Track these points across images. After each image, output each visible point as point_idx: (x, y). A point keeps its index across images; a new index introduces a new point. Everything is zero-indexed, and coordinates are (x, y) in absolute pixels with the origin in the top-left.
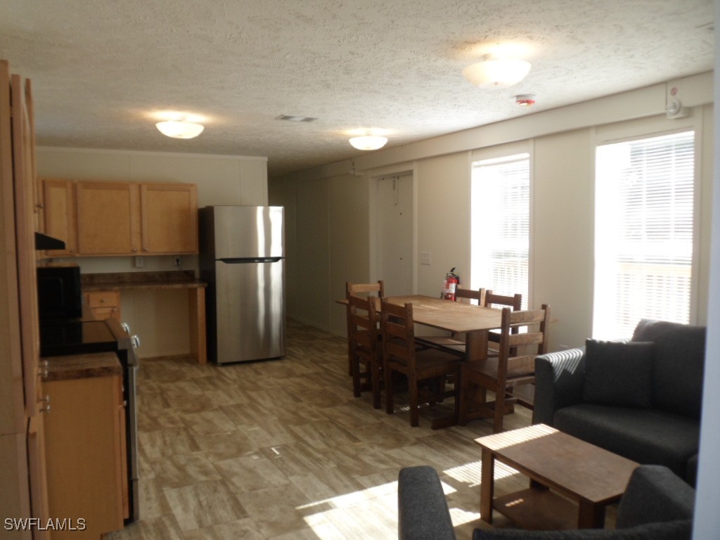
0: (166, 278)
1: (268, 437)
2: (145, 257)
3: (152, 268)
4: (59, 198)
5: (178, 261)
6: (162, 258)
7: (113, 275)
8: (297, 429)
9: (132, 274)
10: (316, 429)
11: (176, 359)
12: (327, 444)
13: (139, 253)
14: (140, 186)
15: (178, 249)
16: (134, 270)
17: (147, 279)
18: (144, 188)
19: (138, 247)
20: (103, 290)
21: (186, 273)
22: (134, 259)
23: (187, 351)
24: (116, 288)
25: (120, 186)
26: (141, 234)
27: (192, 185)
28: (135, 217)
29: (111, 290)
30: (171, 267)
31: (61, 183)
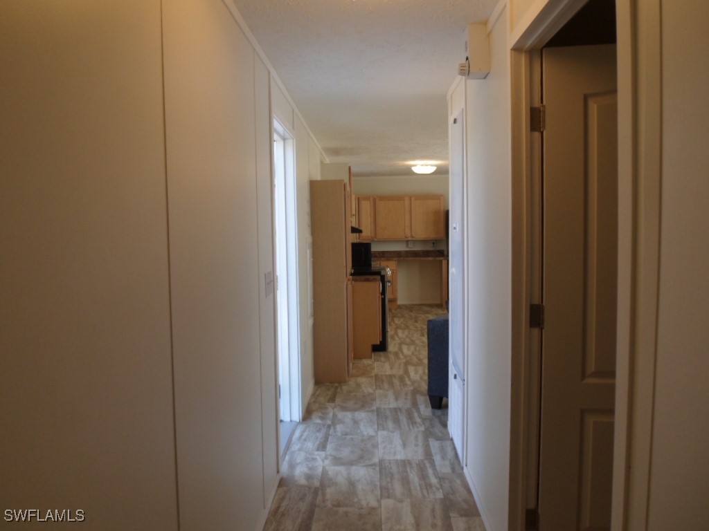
0: (426, 254)
2: (414, 241)
3: (418, 248)
4: (366, 206)
5: (433, 243)
6: (424, 242)
7: (394, 252)
9: (406, 251)
11: (431, 306)
13: (410, 239)
14: (411, 198)
15: (432, 236)
16: (407, 249)
17: (415, 254)
18: (413, 199)
19: (409, 235)
20: (388, 260)
21: (439, 251)
22: (407, 242)
23: (438, 302)
24: (395, 259)
25: (399, 198)
26: (411, 227)
27: (442, 195)
28: (407, 217)
29: (392, 260)
30: (429, 248)
31: (367, 198)
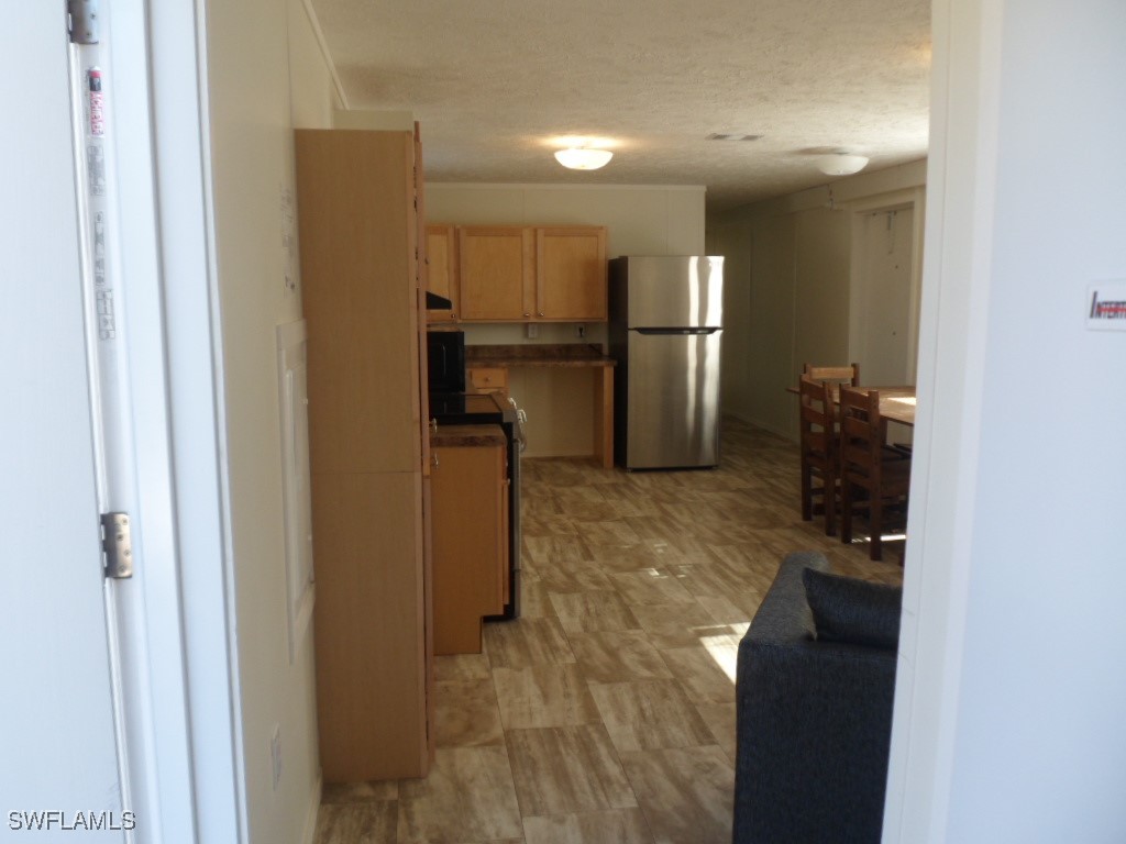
0: (566, 352)
1: (679, 554)
2: (540, 325)
3: (548, 339)
4: (440, 247)
5: (581, 330)
6: (561, 326)
7: (499, 348)
8: (718, 550)
9: (523, 347)
10: (741, 552)
11: (574, 461)
12: (752, 569)
13: (533, 320)
14: (535, 231)
15: (580, 315)
16: (526, 342)
17: (542, 353)
18: (541, 233)
19: (532, 312)
20: (488, 366)
21: (591, 346)
22: (526, 326)
23: (589, 452)
24: (504, 364)
25: (510, 231)
26: (536, 295)
27: (601, 228)
28: (528, 271)
29: (497, 367)
30: (572, 339)
31: (439, 229)
